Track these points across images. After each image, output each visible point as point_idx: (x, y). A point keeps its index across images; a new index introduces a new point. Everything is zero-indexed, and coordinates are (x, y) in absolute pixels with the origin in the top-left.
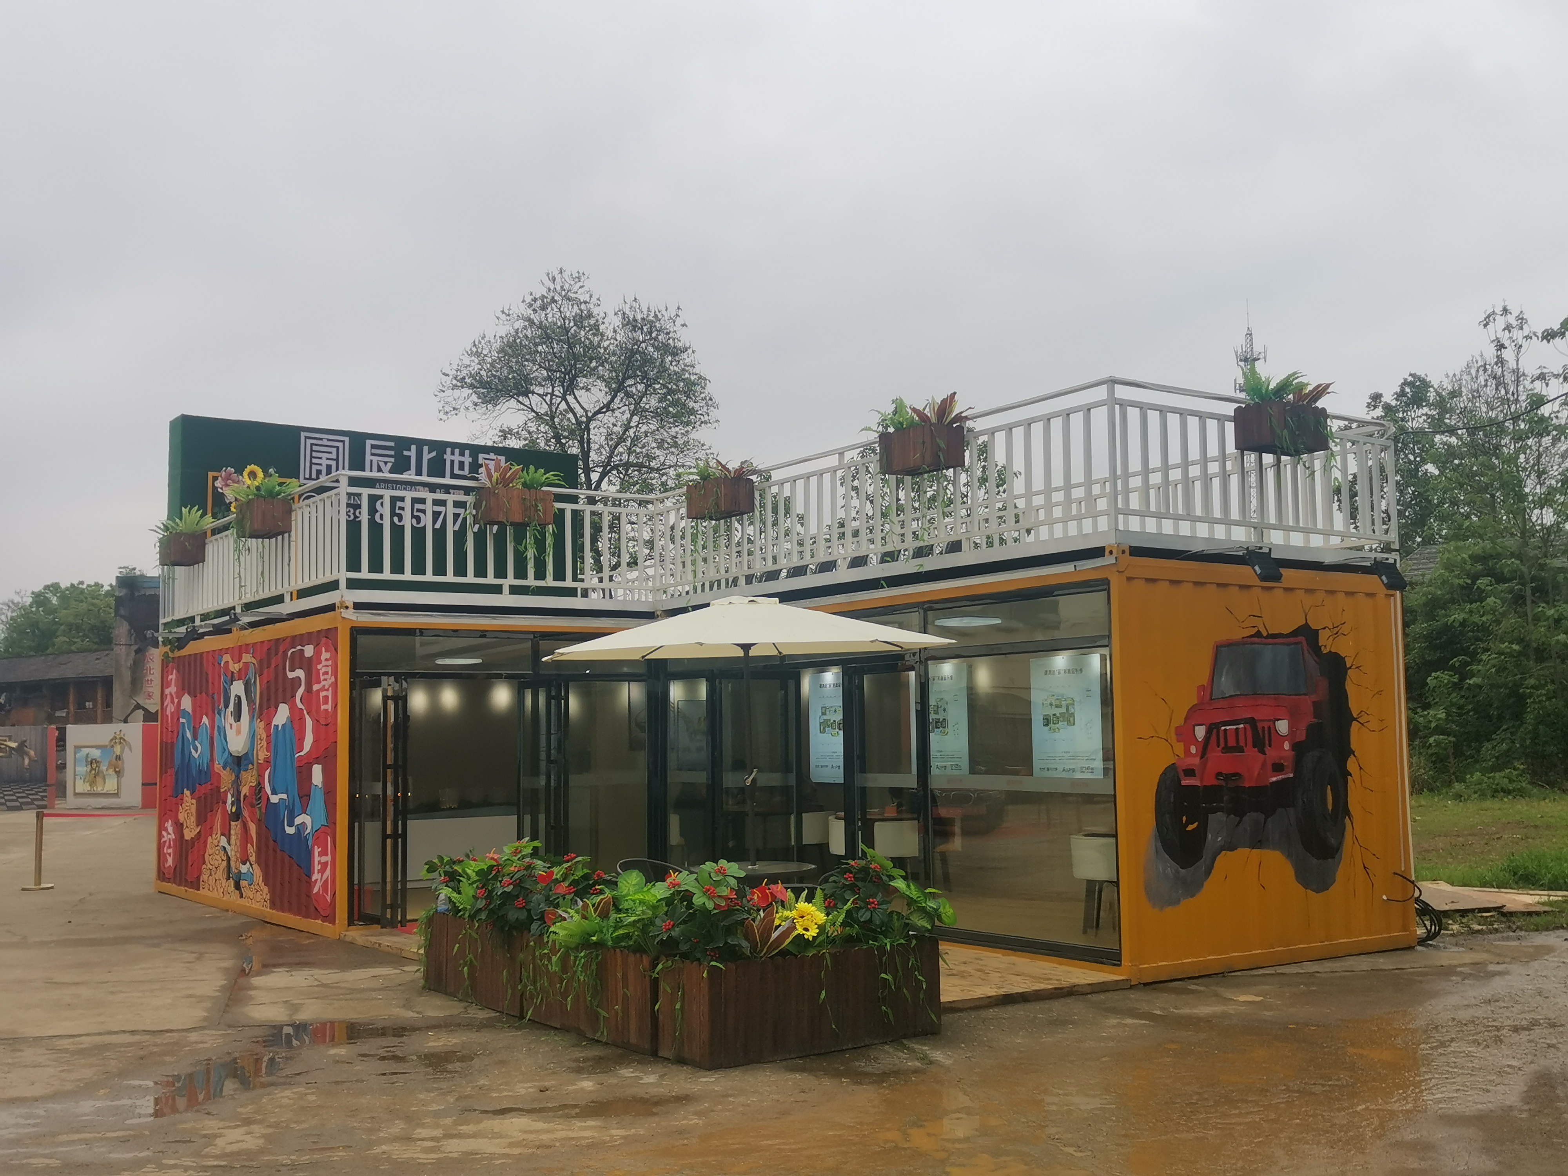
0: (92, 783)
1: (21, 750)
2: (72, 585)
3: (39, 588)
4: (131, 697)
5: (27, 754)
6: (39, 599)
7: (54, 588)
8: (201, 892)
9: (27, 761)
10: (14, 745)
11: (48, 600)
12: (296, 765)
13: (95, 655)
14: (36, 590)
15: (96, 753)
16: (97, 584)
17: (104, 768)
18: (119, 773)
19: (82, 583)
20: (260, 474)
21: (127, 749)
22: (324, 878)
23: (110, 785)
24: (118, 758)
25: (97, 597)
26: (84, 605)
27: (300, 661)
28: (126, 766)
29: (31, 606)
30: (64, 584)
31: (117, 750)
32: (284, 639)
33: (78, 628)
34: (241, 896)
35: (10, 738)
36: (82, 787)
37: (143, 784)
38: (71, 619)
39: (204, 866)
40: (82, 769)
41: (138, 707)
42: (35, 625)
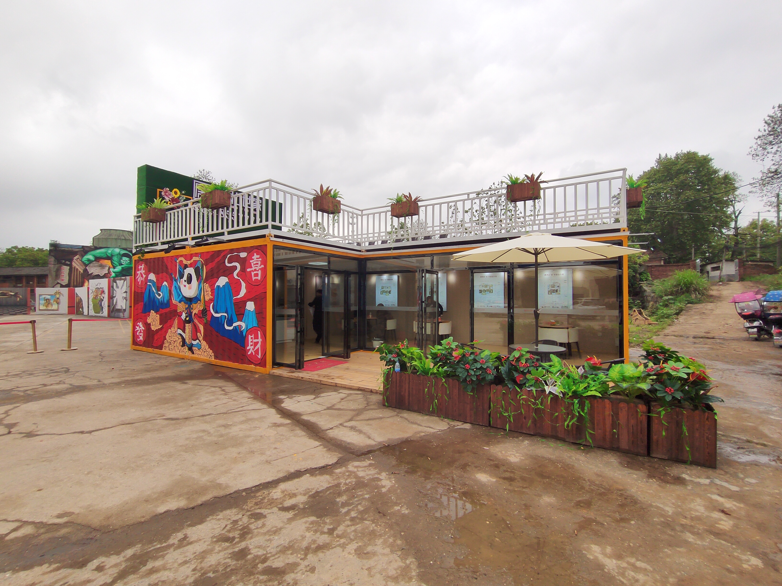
0: (47, 306)
1: (16, 295)
2: (23, 247)
3: (9, 247)
4: (55, 280)
5: (19, 297)
6: (9, 251)
7: (16, 247)
8: (163, 350)
9: (18, 299)
10: (13, 294)
11: (13, 251)
12: (233, 302)
13: (34, 268)
14: (8, 248)
15: (49, 297)
16: (32, 248)
17: (52, 301)
18: (58, 303)
19: (27, 247)
20: (179, 193)
21: (61, 296)
22: (256, 348)
23: (55, 307)
24: (58, 298)
25: (34, 251)
26: (28, 253)
27: (237, 259)
28: (61, 301)
29: (6, 252)
30: (20, 246)
31: (58, 296)
32: (224, 251)
33: (26, 260)
34: (193, 353)
35: (11, 292)
36: (42, 307)
37: (68, 307)
38: (23, 257)
39: (166, 341)
40: (43, 302)
41: (58, 283)
42: (7, 258)
